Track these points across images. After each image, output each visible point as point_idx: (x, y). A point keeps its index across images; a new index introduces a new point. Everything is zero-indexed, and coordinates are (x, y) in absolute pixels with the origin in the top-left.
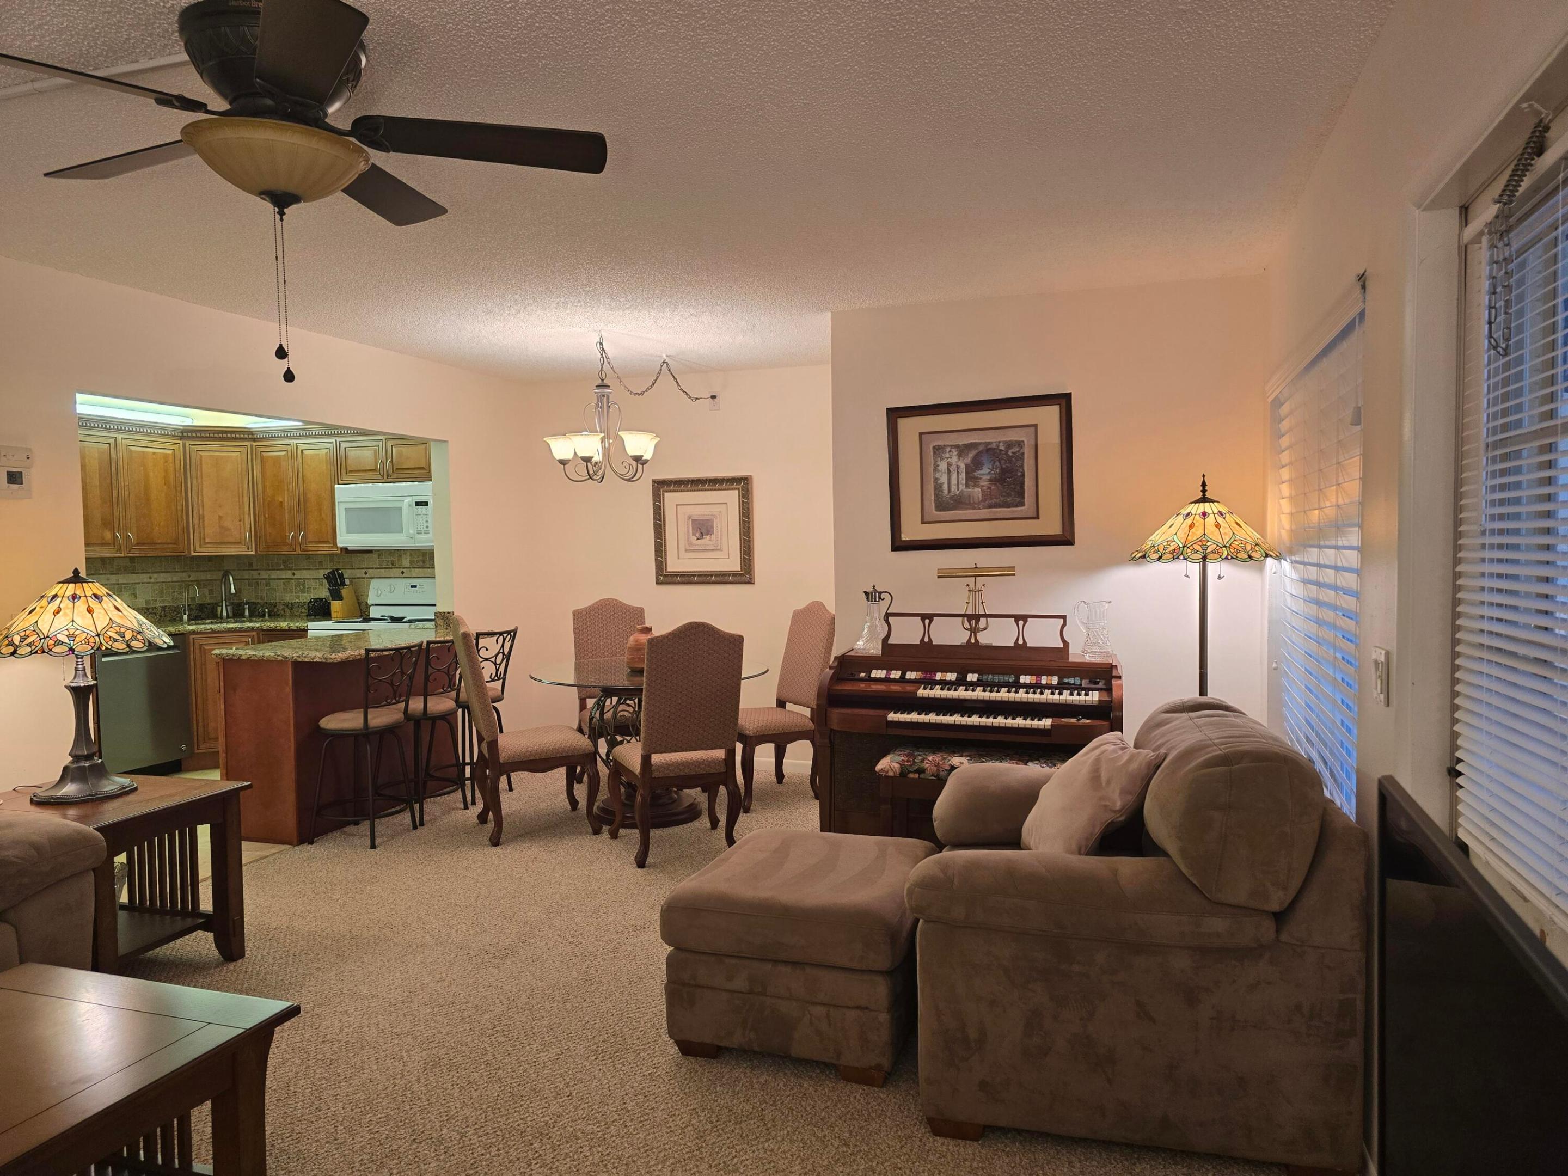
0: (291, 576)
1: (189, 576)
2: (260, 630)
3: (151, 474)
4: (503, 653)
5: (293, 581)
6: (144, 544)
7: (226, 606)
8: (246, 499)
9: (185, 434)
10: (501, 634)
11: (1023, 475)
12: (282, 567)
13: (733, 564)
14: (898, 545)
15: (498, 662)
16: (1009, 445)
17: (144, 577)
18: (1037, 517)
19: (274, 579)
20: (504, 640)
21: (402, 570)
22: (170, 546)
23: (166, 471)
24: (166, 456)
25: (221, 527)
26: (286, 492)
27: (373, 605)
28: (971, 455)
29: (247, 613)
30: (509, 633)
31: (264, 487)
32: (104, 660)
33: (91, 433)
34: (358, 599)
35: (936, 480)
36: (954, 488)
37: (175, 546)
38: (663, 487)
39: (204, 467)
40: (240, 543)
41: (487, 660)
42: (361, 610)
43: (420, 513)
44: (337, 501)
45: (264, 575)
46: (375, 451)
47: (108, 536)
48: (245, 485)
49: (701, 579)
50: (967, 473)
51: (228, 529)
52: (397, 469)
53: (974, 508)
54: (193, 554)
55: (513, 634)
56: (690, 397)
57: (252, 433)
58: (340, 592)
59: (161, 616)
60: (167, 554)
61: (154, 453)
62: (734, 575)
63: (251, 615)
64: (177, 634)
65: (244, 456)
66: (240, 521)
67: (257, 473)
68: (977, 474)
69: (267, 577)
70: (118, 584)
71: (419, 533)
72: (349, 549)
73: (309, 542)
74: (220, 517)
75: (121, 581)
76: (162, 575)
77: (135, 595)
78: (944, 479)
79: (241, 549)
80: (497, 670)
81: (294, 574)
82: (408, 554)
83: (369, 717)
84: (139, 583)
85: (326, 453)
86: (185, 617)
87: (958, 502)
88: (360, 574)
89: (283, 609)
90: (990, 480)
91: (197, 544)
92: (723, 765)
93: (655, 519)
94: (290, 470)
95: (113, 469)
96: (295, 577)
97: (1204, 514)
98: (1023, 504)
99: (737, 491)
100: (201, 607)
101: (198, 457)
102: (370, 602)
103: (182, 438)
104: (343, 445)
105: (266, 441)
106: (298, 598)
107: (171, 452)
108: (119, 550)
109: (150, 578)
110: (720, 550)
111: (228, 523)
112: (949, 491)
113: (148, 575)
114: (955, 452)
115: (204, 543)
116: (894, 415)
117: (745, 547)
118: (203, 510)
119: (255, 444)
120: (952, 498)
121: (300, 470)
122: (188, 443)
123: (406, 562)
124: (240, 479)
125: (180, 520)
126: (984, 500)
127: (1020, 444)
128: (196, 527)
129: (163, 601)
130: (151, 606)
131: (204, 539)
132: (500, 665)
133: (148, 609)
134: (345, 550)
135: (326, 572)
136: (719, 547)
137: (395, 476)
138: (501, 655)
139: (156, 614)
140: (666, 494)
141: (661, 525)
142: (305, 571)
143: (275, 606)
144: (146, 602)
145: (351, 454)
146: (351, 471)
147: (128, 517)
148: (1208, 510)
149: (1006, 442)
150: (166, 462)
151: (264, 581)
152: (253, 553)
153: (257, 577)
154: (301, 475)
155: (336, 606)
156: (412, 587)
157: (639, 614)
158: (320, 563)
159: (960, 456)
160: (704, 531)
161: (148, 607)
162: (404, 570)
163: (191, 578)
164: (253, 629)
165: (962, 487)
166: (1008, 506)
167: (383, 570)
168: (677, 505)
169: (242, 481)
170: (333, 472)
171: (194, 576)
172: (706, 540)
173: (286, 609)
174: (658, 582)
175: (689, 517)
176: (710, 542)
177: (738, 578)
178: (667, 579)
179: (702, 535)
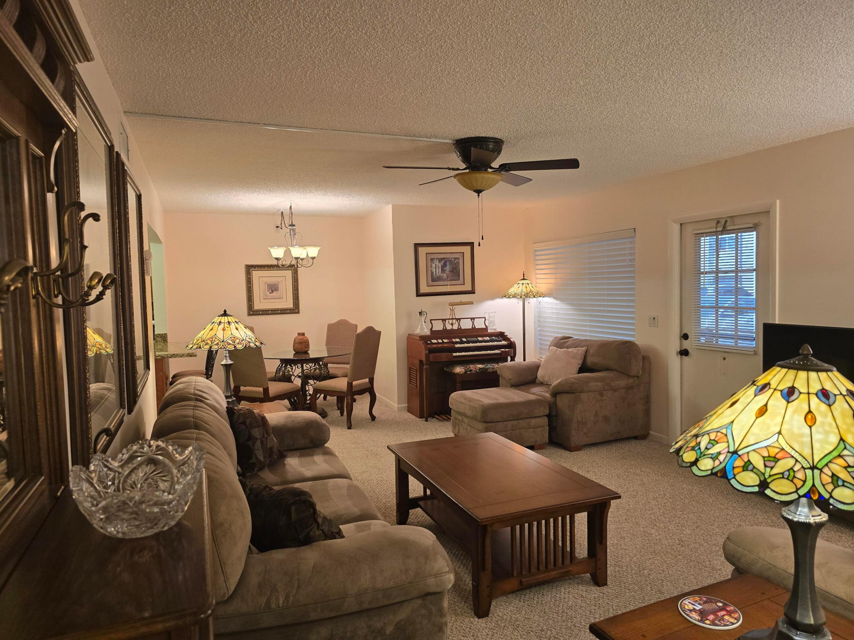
11: (459, 270)
13: (290, 305)
14: (419, 294)
16: (455, 259)
18: (464, 284)
28: (443, 262)
35: (431, 270)
36: (437, 274)
38: (251, 269)
49: (272, 312)
50: (442, 268)
53: (444, 281)
62: (290, 310)
68: (445, 269)
78: (434, 270)
87: (439, 279)
90: (449, 271)
93: (246, 283)
97: (523, 284)
98: (459, 280)
99: (291, 271)
110: (282, 298)
112: (436, 275)
114: (438, 261)
116: (417, 246)
117: (295, 297)
120: (436, 277)
126: (447, 278)
127: (458, 258)
140: (253, 272)
141: (251, 287)
148: (524, 283)
149: (454, 258)
159: (439, 262)
160: (273, 290)
165: (440, 273)
166: (455, 280)
168: (259, 277)
172: (274, 294)
174: (249, 315)
175: (266, 283)
176: (277, 295)
177: (292, 311)
178: (254, 313)
179: (272, 292)
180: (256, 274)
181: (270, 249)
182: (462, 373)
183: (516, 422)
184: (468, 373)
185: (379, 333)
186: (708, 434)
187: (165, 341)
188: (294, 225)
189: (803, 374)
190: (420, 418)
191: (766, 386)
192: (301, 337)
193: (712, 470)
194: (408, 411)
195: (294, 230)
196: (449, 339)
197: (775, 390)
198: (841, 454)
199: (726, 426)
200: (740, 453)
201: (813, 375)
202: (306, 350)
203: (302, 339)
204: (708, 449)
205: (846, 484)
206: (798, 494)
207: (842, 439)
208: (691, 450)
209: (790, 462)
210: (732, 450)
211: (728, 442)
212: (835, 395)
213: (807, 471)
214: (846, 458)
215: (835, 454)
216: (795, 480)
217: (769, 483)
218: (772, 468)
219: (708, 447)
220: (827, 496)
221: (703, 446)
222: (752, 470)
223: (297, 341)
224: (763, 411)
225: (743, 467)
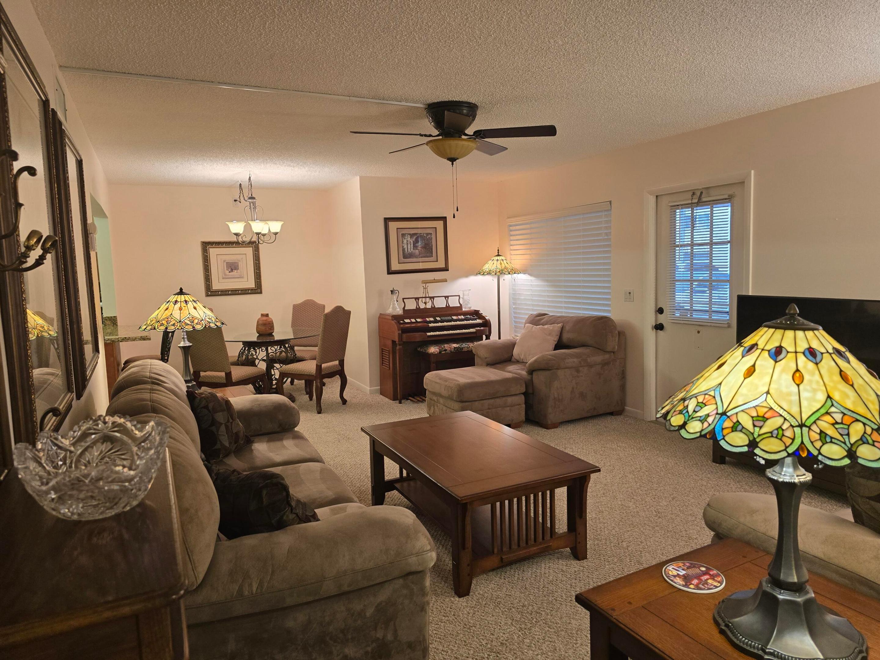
11: (432, 246)
13: (252, 284)
14: (390, 272)
16: (427, 234)
18: (437, 261)
28: (415, 237)
35: (403, 247)
36: (409, 250)
38: (208, 246)
50: (413, 244)
53: (416, 258)
62: (252, 290)
68: (417, 245)
87: (411, 256)
90: (421, 247)
97: (497, 260)
98: (432, 256)
99: (252, 248)
110: (243, 277)
112: (407, 251)
114: (409, 236)
116: (387, 220)
117: (257, 276)
120: (408, 254)
126: (419, 255)
127: (431, 234)
140: (210, 249)
141: (207, 265)
148: (499, 259)
149: (426, 233)
159: (411, 238)
160: (233, 268)
165: (412, 250)
166: (427, 257)
168: (217, 255)
172: (235, 273)
174: (207, 295)
175: (224, 261)
176: (237, 274)
177: (254, 291)
178: (213, 293)
179: (232, 270)
180: (213, 252)
181: (229, 224)
182: (436, 353)
183: (493, 400)
184: (443, 352)
185: (349, 313)
186: (696, 397)
188: (254, 198)
189: (790, 334)
190: (394, 400)
191: (754, 346)
192: (265, 318)
193: (701, 432)
194: (381, 394)
195: (254, 204)
196: (422, 318)
197: (763, 350)
198: (829, 411)
199: (714, 389)
200: (728, 414)
201: (800, 334)
202: (271, 331)
203: (266, 320)
204: (697, 412)
205: (833, 440)
206: (787, 452)
207: (829, 397)
208: (679, 414)
209: (780, 420)
210: (720, 411)
211: (716, 404)
212: (822, 353)
213: (795, 429)
214: (833, 415)
215: (823, 411)
216: (784, 439)
217: (758, 443)
218: (761, 427)
219: (696, 410)
220: (815, 453)
221: (691, 409)
222: (741, 431)
223: (260, 322)
224: (751, 371)
225: (732, 427)
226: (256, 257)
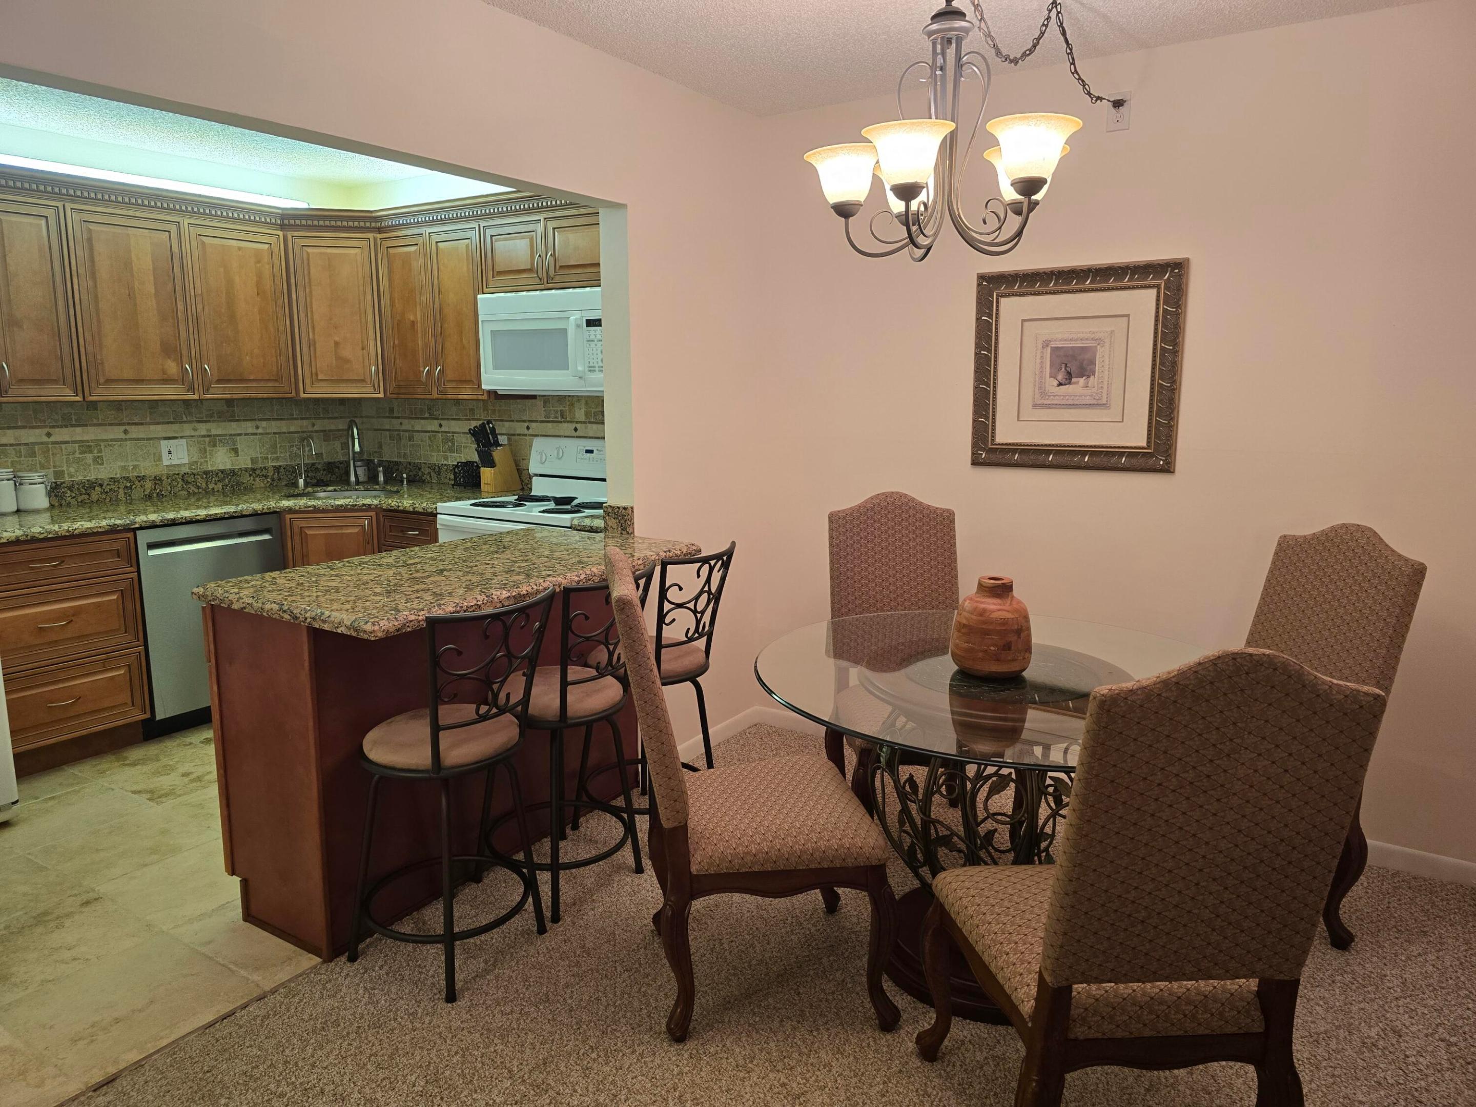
0: (436, 428)
1: (313, 425)
2: (378, 509)
3: (237, 279)
4: (709, 592)
5: (440, 435)
6: (229, 381)
7: (355, 467)
8: (370, 317)
9: (286, 222)
10: (705, 560)
12: (427, 415)
13: (1133, 433)
15: (699, 609)
17: (249, 427)
19: (418, 431)
20: (711, 569)
21: (574, 425)
22: (270, 384)
23: (260, 276)
24: (258, 253)
25: (338, 358)
26: (418, 307)
27: (536, 475)
29: (381, 478)
30: (718, 557)
31: (392, 300)
32: (152, 553)
33: (138, 214)
34: (517, 465)
37: (277, 384)
38: (998, 288)
39: (313, 271)
40: (363, 381)
41: (680, 606)
42: (522, 481)
43: (592, 337)
44: (481, 319)
45: (407, 425)
46: (531, 239)
47: (172, 368)
48: (369, 297)
49: (1061, 460)
51: (347, 361)
52: (561, 267)
54: (303, 395)
55: (725, 559)
56: (1089, 94)
57: (377, 219)
58: (491, 455)
59: (273, 480)
60: (265, 396)
61: (240, 249)
62: (1131, 455)
63: (386, 482)
64: (266, 513)
65: (366, 254)
66: (363, 349)
67: (384, 280)
69: (409, 427)
70: (209, 436)
71: (592, 369)
72: (500, 393)
73: (449, 381)
74: (337, 344)
75: (214, 432)
76: (273, 423)
77: (236, 451)
79: (364, 390)
80: (698, 622)
81: (441, 426)
82: (583, 401)
83: (442, 746)
84: (240, 435)
85: (467, 246)
86: (301, 482)
88: (520, 428)
89: (429, 473)
91: (308, 381)
92: (1257, 1014)
93: (978, 346)
94: (423, 273)
95: (177, 270)
96: (443, 429)
99: (1153, 292)
100: (330, 467)
101: (305, 256)
102: (532, 470)
103: (282, 227)
104: (489, 232)
105: (394, 231)
106: (446, 458)
107: (267, 246)
108: (191, 389)
109: (257, 427)
110: (1105, 406)
111: (346, 353)
113: (254, 423)
115: (315, 379)
117: (1160, 401)
118: (314, 334)
119: (379, 236)
121: (435, 272)
122: (290, 234)
123: (580, 414)
124: (361, 288)
125: (283, 348)
128: (306, 358)
129: (277, 459)
130: (260, 465)
131: (317, 375)
132: (703, 612)
133: (254, 470)
134: (493, 394)
135: (474, 424)
136: (1104, 401)
137: (557, 279)
138: (705, 596)
139: (266, 477)
140: (1003, 301)
141: (989, 359)
142: (453, 423)
143: (420, 469)
144: (252, 459)
145: (499, 245)
146: (500, 273)
147: (203, 341)
150: (259, 262)
151: (407, 434)
152: (381, 395)
153: (398, 427)
154: (436, 282)
155: (487, 474)
156: (588, 451)
157: (946, 522)
158: (472, 410)
160: (1073, 369)
161: (255, 467)
162: (578, 426)
163: (316, 428)
164: (369, 507)
167: (550, 425)
168: (1024, 321)
169: (364, 292)
170: (476, 275)
171: (319, 425)
172: (1078, 387)
173: (433, 474)
174: (976, 462)
175: (1046, 344)
176: (1087, 391)
177: (1141, 461)
178: (993, 457)
179: (1069, 378)
187: (624, 529)
192: (992, 605)
226: (1164, 326)
